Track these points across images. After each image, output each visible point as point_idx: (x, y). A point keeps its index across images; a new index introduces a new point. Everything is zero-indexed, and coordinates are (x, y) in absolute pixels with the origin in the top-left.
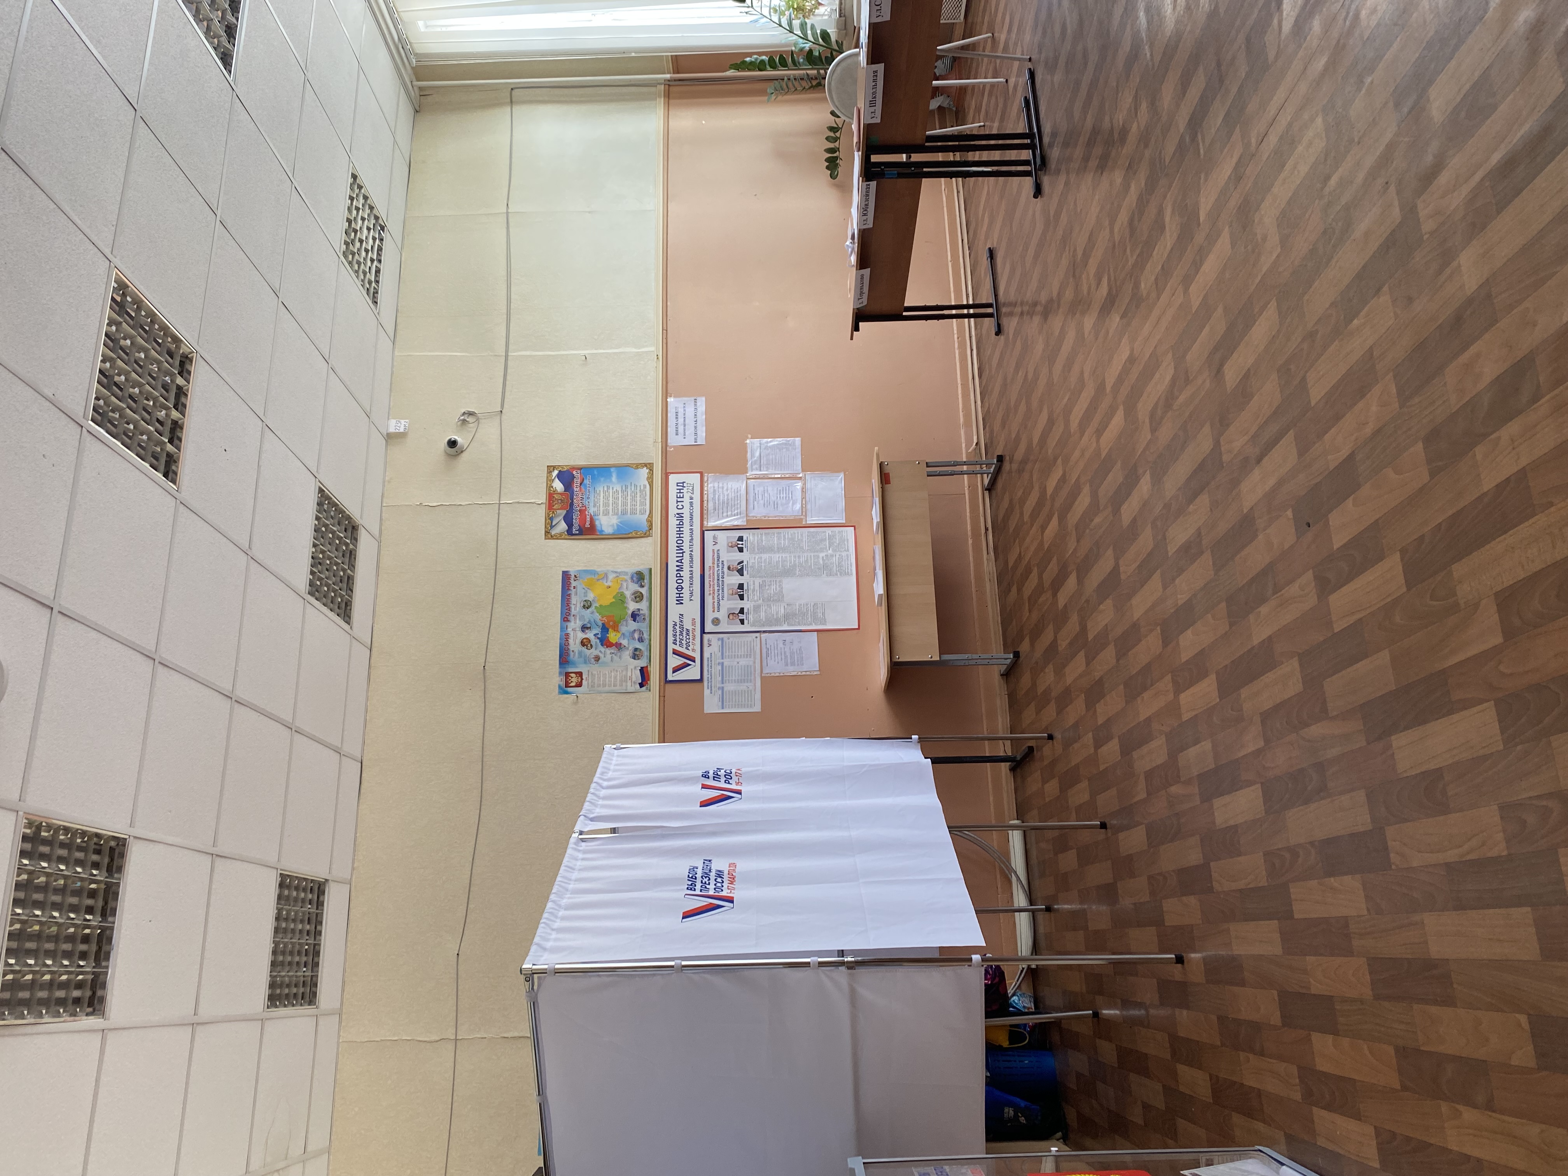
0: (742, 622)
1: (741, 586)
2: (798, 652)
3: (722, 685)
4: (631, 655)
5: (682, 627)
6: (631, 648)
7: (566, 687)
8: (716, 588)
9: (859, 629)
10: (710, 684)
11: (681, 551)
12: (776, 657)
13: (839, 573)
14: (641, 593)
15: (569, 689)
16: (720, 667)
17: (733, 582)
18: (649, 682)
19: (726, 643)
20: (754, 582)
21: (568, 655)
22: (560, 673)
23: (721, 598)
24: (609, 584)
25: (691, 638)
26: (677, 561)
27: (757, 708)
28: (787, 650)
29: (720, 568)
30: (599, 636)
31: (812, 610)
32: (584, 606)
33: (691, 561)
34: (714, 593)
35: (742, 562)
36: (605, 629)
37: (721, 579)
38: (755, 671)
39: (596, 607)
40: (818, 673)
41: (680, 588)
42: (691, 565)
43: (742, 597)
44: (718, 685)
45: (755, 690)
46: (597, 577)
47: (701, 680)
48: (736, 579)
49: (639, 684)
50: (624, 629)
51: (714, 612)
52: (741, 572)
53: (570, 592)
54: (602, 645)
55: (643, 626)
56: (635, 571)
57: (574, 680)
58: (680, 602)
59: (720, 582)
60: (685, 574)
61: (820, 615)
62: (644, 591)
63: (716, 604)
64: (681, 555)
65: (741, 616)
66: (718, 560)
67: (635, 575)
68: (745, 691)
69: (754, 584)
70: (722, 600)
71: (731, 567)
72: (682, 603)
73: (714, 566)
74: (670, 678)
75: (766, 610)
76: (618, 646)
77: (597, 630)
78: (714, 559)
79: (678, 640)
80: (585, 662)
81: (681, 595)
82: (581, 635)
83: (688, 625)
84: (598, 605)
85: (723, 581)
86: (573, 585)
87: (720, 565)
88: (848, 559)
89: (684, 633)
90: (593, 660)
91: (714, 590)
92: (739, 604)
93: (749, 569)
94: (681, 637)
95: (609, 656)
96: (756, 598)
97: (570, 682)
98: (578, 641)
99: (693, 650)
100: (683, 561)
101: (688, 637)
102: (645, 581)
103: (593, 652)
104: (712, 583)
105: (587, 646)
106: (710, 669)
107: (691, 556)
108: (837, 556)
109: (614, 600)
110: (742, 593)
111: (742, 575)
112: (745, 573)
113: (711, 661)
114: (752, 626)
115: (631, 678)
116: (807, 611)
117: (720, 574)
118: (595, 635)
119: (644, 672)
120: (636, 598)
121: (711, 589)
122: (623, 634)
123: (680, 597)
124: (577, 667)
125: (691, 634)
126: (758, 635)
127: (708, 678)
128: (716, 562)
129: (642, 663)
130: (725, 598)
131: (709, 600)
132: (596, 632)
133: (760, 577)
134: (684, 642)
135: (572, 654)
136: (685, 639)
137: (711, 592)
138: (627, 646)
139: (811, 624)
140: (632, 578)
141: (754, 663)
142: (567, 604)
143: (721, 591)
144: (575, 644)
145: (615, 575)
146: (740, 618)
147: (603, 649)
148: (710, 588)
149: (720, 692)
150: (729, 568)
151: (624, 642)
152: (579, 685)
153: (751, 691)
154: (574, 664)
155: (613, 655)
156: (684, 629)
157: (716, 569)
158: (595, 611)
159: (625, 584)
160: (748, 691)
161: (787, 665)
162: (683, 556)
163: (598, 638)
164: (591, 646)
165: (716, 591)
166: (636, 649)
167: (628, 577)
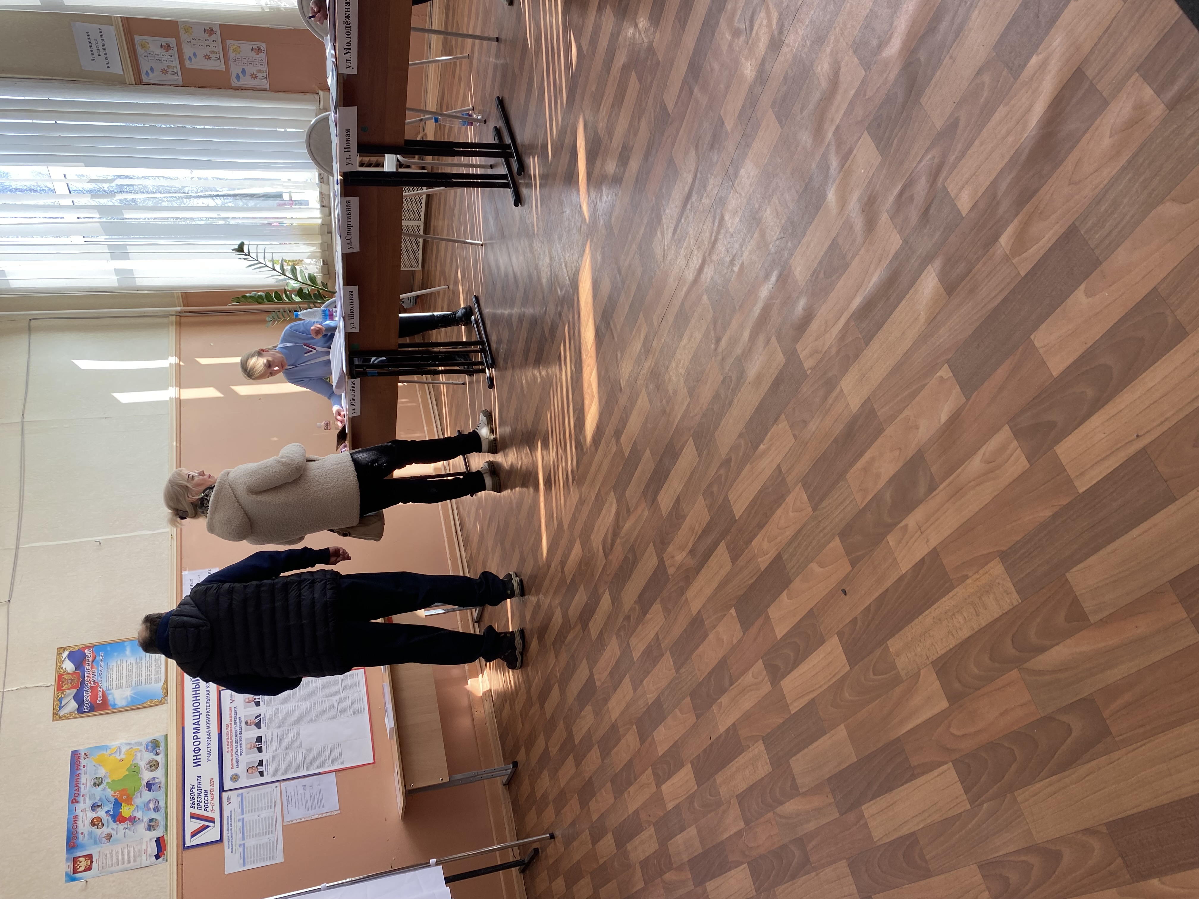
0: (261, 774)
1: (259, 739)
2: (318, 795)
3: (244, 842)
4: (146, 826)
5: (200, 789)
6: (146, 820)
7: (73, 874)
8: (234, 745)
9: (374, 763)
10: (230, 843)
11: (198, 714)
12: (297, 803)
13: (352, 714)
14: (156, 761)
15: (77, 875)
16: (240, 824)
17: (251, 736)
18: (165, 852)
19: (245, 797)
20: (272, 733)
21: (76, 838)
22: (67, 860)
23: (239, 754)
24: (122, 756)
25: (210, 799)
26: (194, 724)
27: (280, 859)
28: (307, 793)
29: (238, 725)
30: (111, 812)
31: (329, 752)
32: (95, 784)
33: (208, 722)
34: (232, 750)
35: (260, 715)
36: (117, 804)
37: (239, 735)
38: (276, 821)
39: (108, 783)
40: (339, 812)
41: (197, 750)
42: (208, 725)
43: (260, 750)
44: (239, 843)
45: (277, 840)
46: (109, 752)
47: (221, 840)
48: (255, 733)
49: (155, 856)
50: (138, 801)
51: (232, 768)
52: (258, 725)
53: (79, 772)
54: (114, 821)
55: (159, 795)
56: (150, 740)
57: (83, 863)
58: (197, 764)
59: (239, 738)
60: (203, 735)
61: (337, 755)
62: (160, 758)
63: (234, 760)
64: (198, 717)
65: (260, 769)
66: (236, 717)
67: (150, 744)
68: (266, 843)
69: (272, 735)
70: (241, 755)
71: (249, 722)
72: (200, 765)
73: (231, 724)
74: (188, 843)
75: (284, 758)
76: (132, 820)
77: (109, 807)
78: (231, 717)
79: (196, 803)
80: (96, 843)
81: (198, 757)
82: (91, 815)
83: (205, 786)
84: (110, 781)
85: (241, 737)
86: (82, 765)
87: (238, 721)
88: (360, 700)
89: (203, 795)
90: (104, 839)
91: (232, 747)
92: (259, 757)
93: (267, 721)
94: (199, 799)
95: (122, 832)
96: (274, 749)
97: (78, 867)
98: (88, 821)
99: (212, 811)
100: (199, 723)
101: (206, 798)
102: (160, 748)
103: (105, 830)
104: (230, 740)
105: (98, 825)
106: (230, 828)
107: (208, 717)
108: (350, 697)
109: (127, 773)
110: (260, 746)
111: (260, 728)
112: (263, 725)
113: (231, 819)
114: (271, 777)
115: (146, 852)
116: (325, 754)
117: (238, 731)
118: (106, 812)
119: (160, 844)
120: (151, 767)
121: (230, 746)
122: (138, 807)
123: (197, 759)
124: (86, 850)
125: (209, 795)
126: (277, 784)
127: (228, 836)
128: (233, 720)
129: (158, 833)
130: (244, 753)
131: (227, 757)
132: (108, 809)
133: (277, 727)
134: (202, 804)
135: (80, 836)
136: (203, 800)
137: (230, 749)
138: (141, 818)
139: (329, 766)
140: (147, 747)
141: (275, 812)
142: (76, 784)
143: (239, 747)
144: (84, 826)
145: (128, 747)
146: (259, 771)
147: (115, 826)
148: (228, 745)
149: (241, 849)
150: (247, 723)
151: (139, 815)
152: (89, 868)
153: (273, 842)
154: (83, 847)
155: (127, 830)
156: (203, 791)
157: (234, 726)
158: (107, 787)
159: (139, 755)
160: (270, 843)
161: (307, 809)
162: (199, 718)
163: (110, 815)
164: (103, 824)
165: (234, 747)
166: (151, 820)
167: (143, 748)
